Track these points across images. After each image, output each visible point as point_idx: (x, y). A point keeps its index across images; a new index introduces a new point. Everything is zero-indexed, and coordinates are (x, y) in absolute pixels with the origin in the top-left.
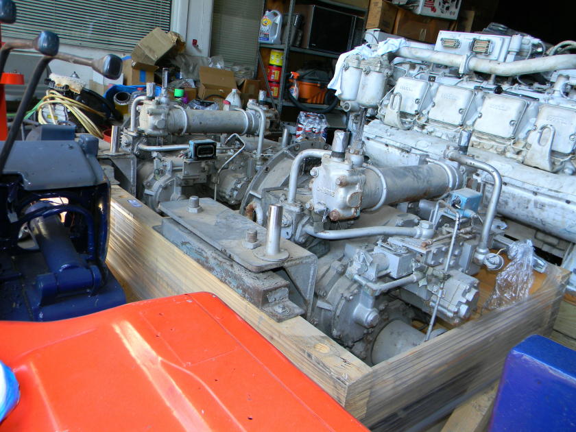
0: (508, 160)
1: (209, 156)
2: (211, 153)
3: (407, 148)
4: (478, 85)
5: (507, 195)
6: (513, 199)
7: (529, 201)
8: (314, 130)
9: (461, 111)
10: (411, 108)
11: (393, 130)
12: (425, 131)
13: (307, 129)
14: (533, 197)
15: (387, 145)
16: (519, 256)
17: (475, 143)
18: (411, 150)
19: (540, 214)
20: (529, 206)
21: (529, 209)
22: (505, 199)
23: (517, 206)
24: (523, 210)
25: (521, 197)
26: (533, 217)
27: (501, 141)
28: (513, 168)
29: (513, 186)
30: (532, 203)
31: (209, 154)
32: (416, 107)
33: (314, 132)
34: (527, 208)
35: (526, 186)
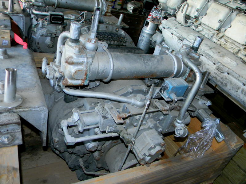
0: (237, 58)
1: (59, 22)
2: (61, 21)
3: (182, 38)
4: (239, 6)
5: (228, 81)
6: (230, 84)
7: (239, 88)
8: (157, 17)
9: (220, 21)
10: (193, 14)
11: (179, 26)
12: (197, 30)
13: (154, 16)
14: (243, 87)
15: (172, 34)
16: (207, 128)
17: (222, 44)
18: (183, 40)
19: (243, 97)
20: (239, 91)
21: (238, 93)
22: (226, 83)
23: (231, 89)
24: (234, 92)
25: (235, 84)
26: (239, 98)
27: (238, 46)
28: (237, 64)
29: (233, 76)
30: (241, 90)
31: (59, 21)
32: (196, 14)
33: (157, 18)
34: (237, 92)
35: (240, 79)
